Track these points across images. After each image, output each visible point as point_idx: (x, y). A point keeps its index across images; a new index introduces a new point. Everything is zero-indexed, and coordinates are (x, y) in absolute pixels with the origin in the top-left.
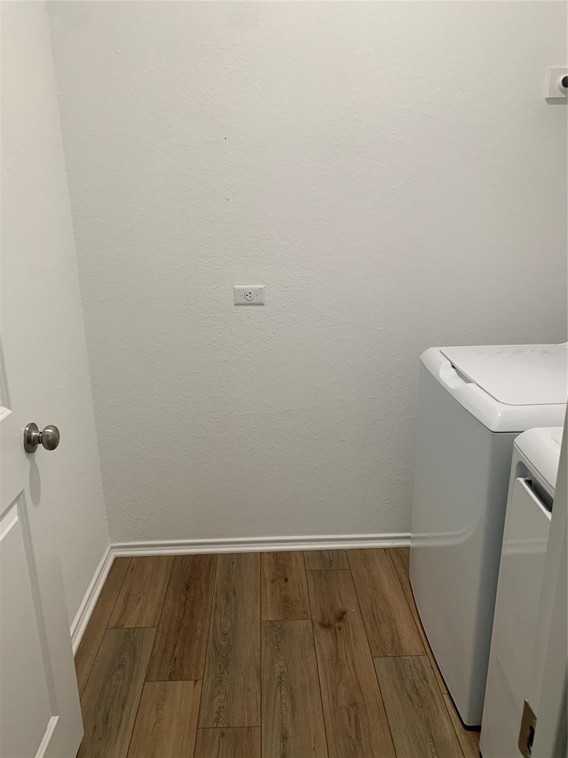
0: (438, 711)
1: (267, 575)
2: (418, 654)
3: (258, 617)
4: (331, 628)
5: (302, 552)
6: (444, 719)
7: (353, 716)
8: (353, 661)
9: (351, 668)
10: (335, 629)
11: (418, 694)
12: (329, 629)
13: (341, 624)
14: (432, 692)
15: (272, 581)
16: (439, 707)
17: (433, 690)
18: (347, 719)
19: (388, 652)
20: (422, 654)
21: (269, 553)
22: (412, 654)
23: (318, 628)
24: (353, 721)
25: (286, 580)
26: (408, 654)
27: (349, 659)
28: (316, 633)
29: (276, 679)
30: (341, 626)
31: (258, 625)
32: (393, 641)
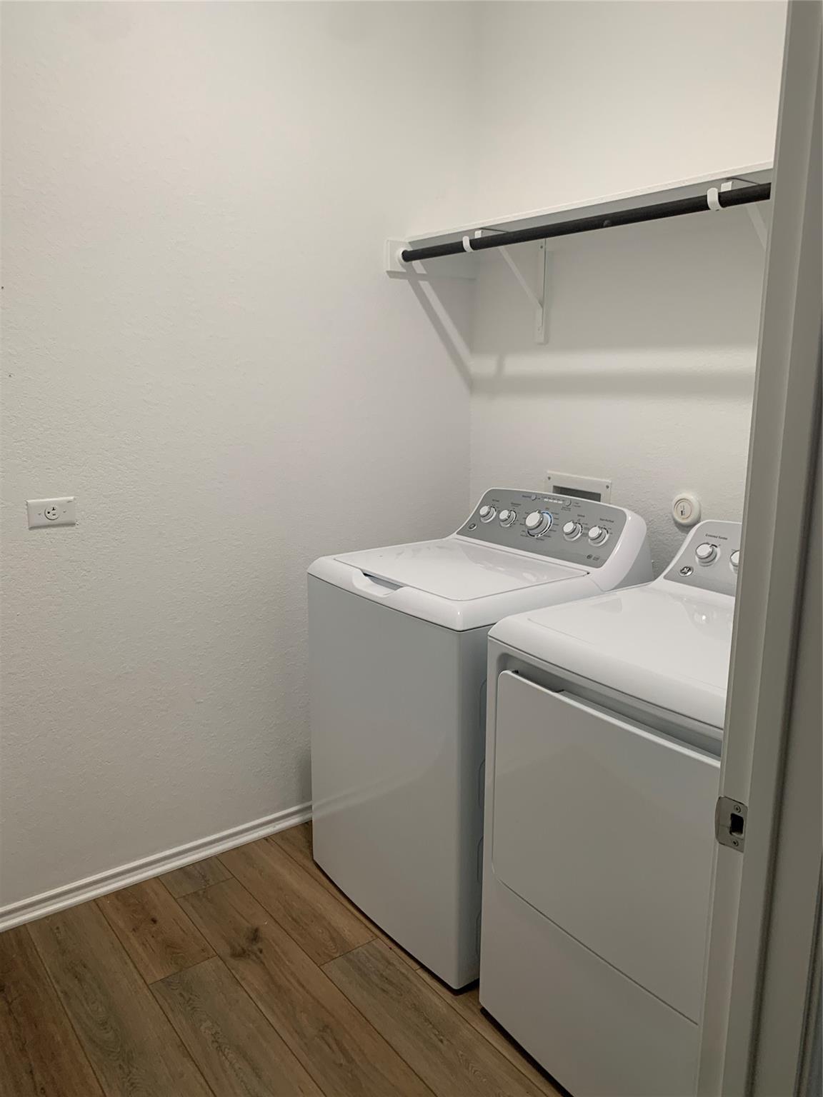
0: (420, 990)
1: (121, 924)
2: (367, 941)
3: (140, 982)
4: (249, 955)
5: (157, 878)
6: (430, 995)
7: (331, 1041)
8: (298, 982)
9: (301, 989)
10: (255, 954)
11: (391, 983)
12: (247, 956)
13: (260, 945)
14: (403, 974)
15: (134, 930)
16: (419, 986)
17: (403, 971)
18: (326, 1047)
19: (334, 953)
20: (371, 939)
21: (107, 896)
22: (362, 944)
23: (232, 962)
24: (334, 1047)
25: (154, 921)
26: (357, 946)
27: (292, 981)
28: (233, 969)
29: (210, 1046)
30: (261, 947)
31: (146, 991)
32: (333, 939)
